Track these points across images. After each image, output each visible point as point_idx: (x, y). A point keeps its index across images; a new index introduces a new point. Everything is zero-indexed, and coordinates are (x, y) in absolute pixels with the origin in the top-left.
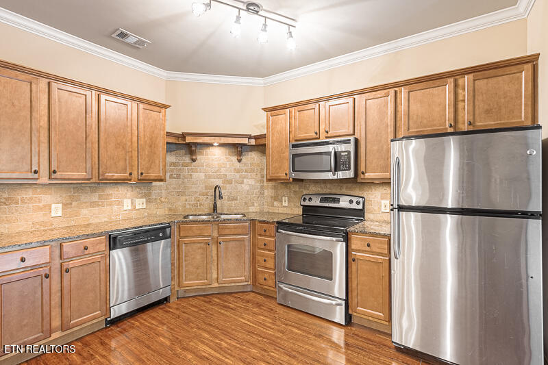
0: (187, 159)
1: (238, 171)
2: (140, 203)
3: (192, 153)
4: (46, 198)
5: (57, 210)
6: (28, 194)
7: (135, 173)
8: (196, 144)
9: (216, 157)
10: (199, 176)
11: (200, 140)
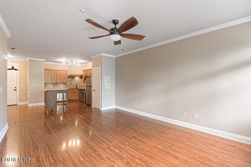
0: (72, 79)
1: (81, 81)
2: (64, 86)
3: (73, 78)
4: (50, 85)
5: (52, 87)
6: (48, 84)
7: (62, 82)
8: (74, 77)
9: (77, 78)
10: (74, 82)
11: (74, 76)
